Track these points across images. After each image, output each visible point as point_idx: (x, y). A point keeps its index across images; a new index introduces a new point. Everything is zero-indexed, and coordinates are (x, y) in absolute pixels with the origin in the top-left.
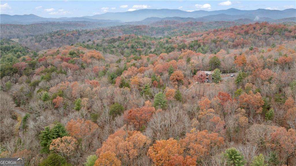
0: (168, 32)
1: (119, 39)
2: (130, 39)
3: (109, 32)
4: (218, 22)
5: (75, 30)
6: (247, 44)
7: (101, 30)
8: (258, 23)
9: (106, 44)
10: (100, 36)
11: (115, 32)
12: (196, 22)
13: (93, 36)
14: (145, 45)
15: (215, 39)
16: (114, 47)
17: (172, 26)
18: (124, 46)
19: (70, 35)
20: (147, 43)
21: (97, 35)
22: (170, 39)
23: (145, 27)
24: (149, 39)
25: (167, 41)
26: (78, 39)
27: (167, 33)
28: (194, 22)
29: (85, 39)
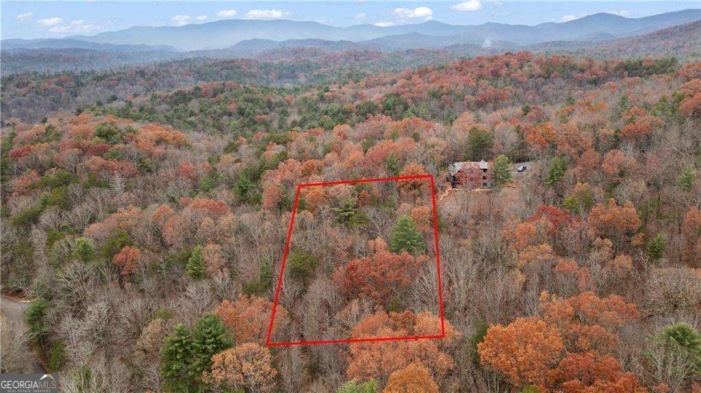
0: (307, 75)
1: (197, 93)
2: (227, 93)
3: (160, 77)
4: (414, 51)
5: (60, 71)
6: (503, 99)
7: (137, 72)
8: (511, 54)
9: (164, 106)
10: (135, 87)
11: (175, 77)
12: (367, 52)
13: (117, 87)
14: (270, 105)
15: (436, 90)
16: (192, 114)
17: (312, 60)
18: (219, 111)
19: (53, 86)
20: (274, 101)
21: (128, 84)
22: (327, 91)
23: (248, 62)
24: (276, 93)
25: (322, 96)
26: (76, 96)
27: (306, 77)
28: (362, 51)
29: (94, 94)
